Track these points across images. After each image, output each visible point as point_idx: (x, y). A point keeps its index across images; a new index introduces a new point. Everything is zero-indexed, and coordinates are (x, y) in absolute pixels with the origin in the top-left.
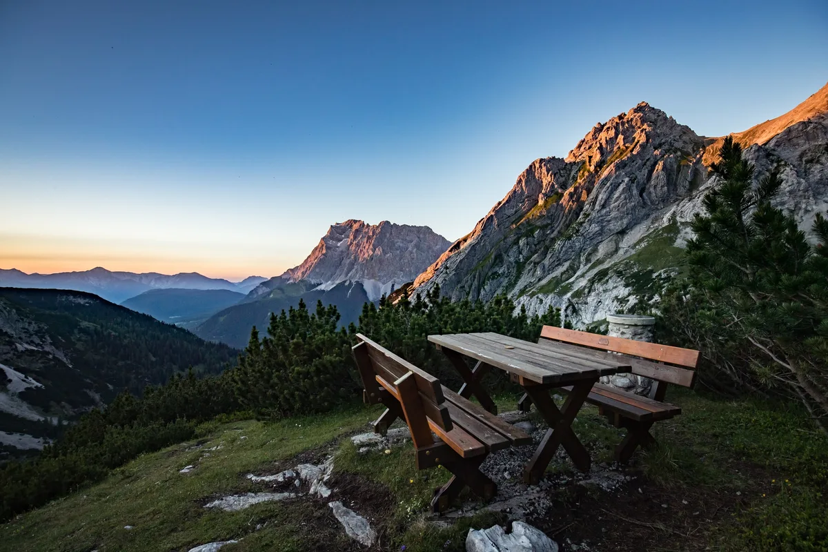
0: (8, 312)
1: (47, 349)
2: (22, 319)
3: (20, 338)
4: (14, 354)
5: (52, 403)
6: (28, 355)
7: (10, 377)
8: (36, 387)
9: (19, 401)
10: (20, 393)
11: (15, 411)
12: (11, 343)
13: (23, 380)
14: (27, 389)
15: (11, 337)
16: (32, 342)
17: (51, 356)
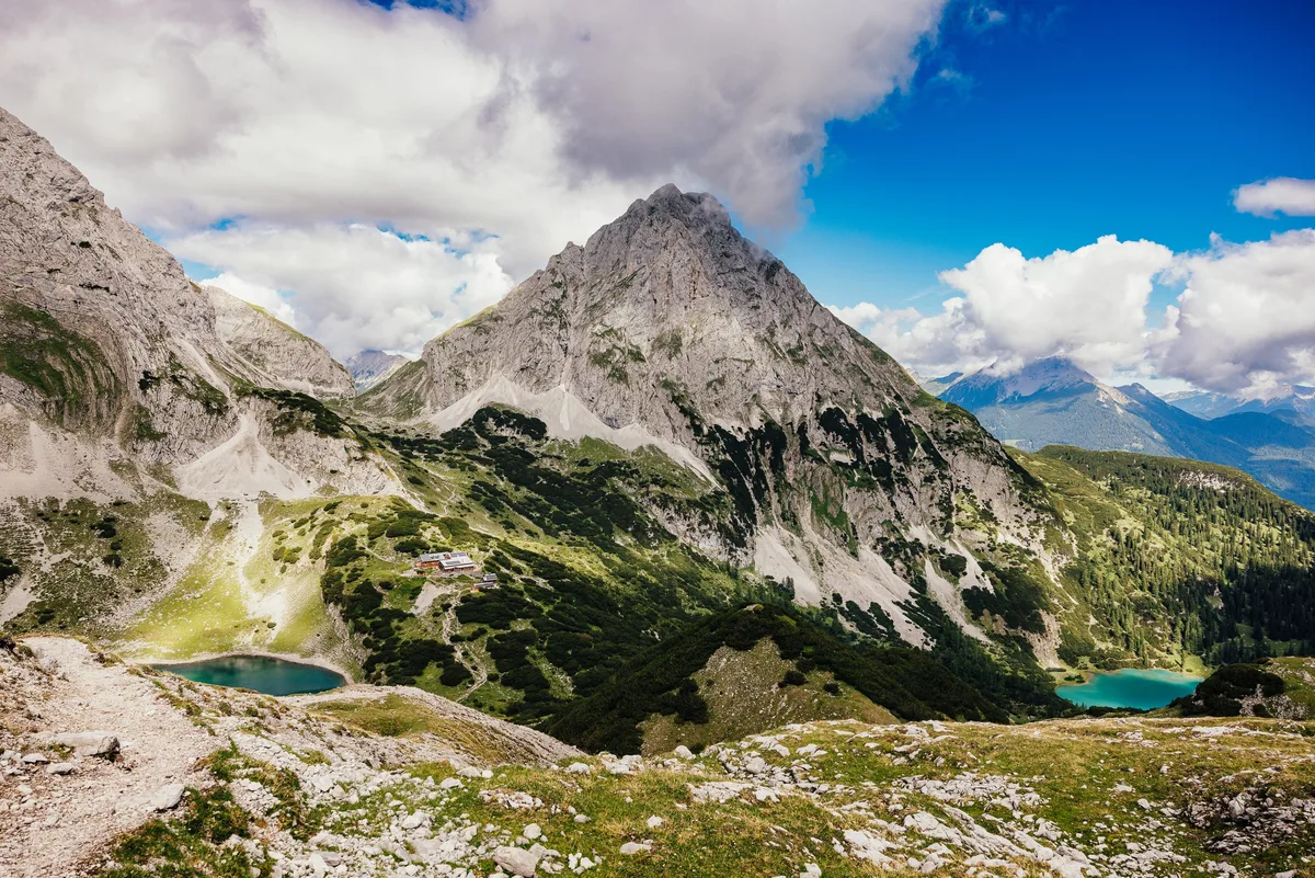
0: (1012, 493)
1: (1033, 547)
2: (1021, 504)
3: (1008, 528)
4: (989, 546)
5: (986, 611)
6: (1002, 550)
7: (967, 570)
8: (985, 589)
9: (960, 597)
10: (965, 590)
11: (946, 607)
12: (991, 531)
13: (978, 578)
14: (975, 588)
15: (997, 524)
16: (1019, 535)
17: (1031, 558)
